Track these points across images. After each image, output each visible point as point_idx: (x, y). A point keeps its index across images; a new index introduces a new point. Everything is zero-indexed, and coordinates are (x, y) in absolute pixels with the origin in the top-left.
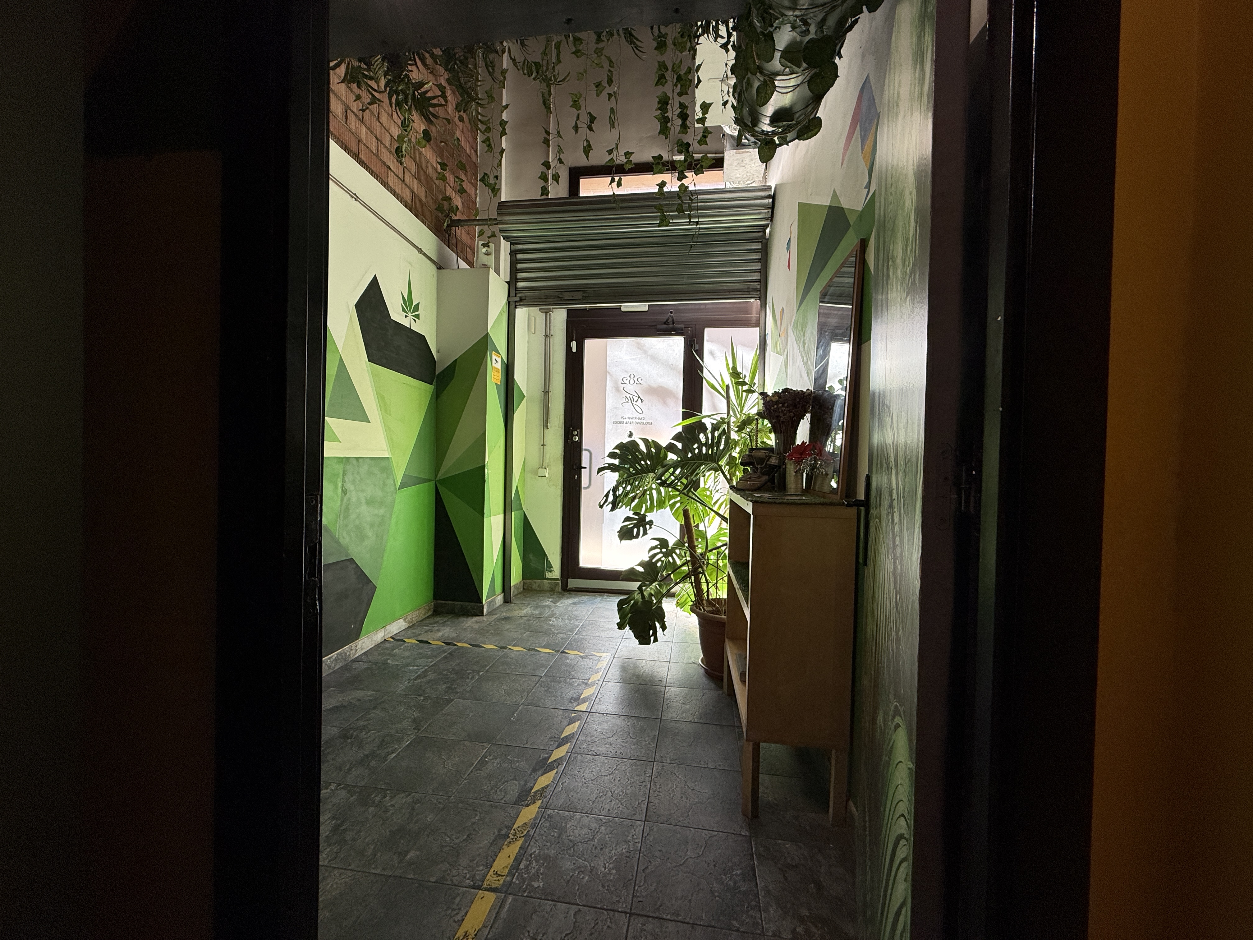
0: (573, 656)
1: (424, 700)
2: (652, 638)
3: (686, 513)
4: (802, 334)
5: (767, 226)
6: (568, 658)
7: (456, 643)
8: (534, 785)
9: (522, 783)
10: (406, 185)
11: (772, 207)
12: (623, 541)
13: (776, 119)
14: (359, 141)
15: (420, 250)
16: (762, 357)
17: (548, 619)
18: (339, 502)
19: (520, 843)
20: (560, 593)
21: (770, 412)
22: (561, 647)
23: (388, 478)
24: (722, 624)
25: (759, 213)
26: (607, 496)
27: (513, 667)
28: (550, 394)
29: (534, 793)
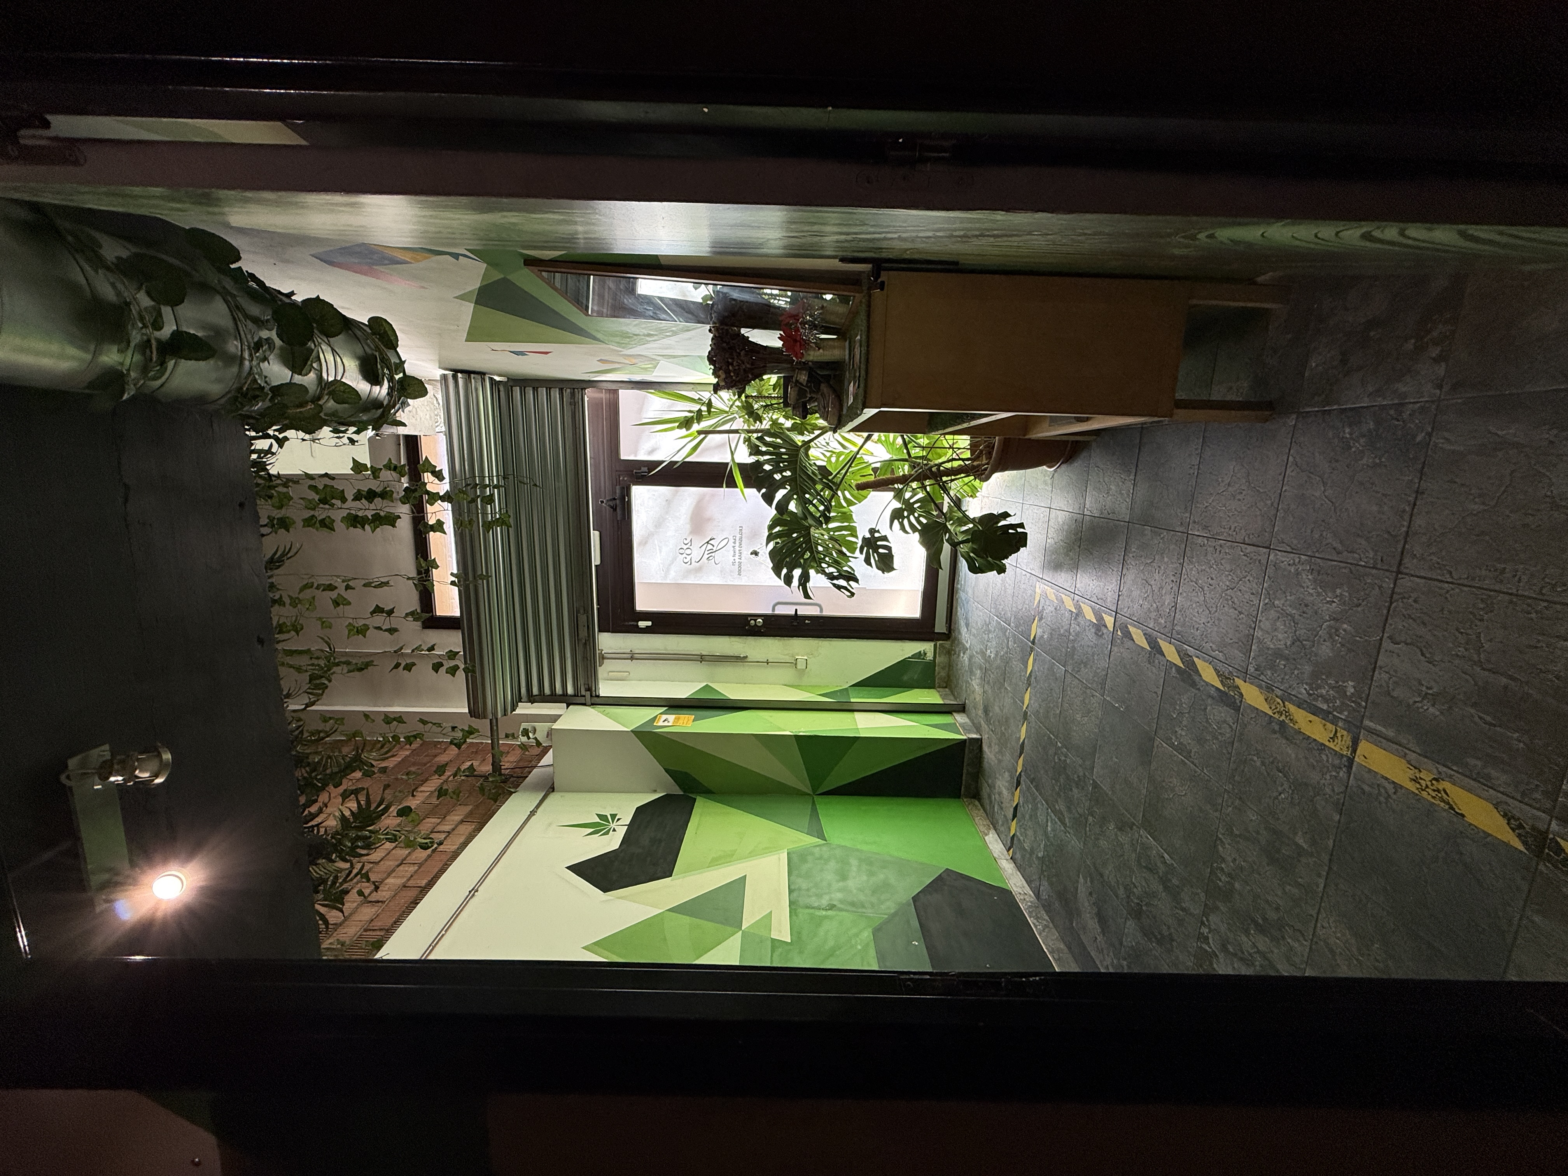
0: (1040, 631)
1: (1092, 815)
2: (1019, 530)
3: (862, 487)
4: (635, 337)
5: (491, 379)
6: (1042, 637)
7: (1018, 773)
8: (1213, 686)
9: (1210, 701)
10: (453, 829)
11: (468, 373)
12: (895, 566)
13: (373, 378)
14: (405, 886)
15: (533, 813)
16: (657, 386)
17: (987, 659)
18: (844, 913)
19: (1292, 708)
20: (953, 642)
21: (739, 381)
22: (1027, 644)
23: (812, 854)
24: (1006, 444)
25: (476, 390)
26: (839, 587)
27: (1052, 705)
28: (704, 653)
29: (1224, 686)
